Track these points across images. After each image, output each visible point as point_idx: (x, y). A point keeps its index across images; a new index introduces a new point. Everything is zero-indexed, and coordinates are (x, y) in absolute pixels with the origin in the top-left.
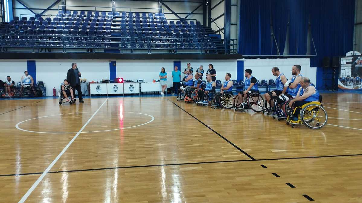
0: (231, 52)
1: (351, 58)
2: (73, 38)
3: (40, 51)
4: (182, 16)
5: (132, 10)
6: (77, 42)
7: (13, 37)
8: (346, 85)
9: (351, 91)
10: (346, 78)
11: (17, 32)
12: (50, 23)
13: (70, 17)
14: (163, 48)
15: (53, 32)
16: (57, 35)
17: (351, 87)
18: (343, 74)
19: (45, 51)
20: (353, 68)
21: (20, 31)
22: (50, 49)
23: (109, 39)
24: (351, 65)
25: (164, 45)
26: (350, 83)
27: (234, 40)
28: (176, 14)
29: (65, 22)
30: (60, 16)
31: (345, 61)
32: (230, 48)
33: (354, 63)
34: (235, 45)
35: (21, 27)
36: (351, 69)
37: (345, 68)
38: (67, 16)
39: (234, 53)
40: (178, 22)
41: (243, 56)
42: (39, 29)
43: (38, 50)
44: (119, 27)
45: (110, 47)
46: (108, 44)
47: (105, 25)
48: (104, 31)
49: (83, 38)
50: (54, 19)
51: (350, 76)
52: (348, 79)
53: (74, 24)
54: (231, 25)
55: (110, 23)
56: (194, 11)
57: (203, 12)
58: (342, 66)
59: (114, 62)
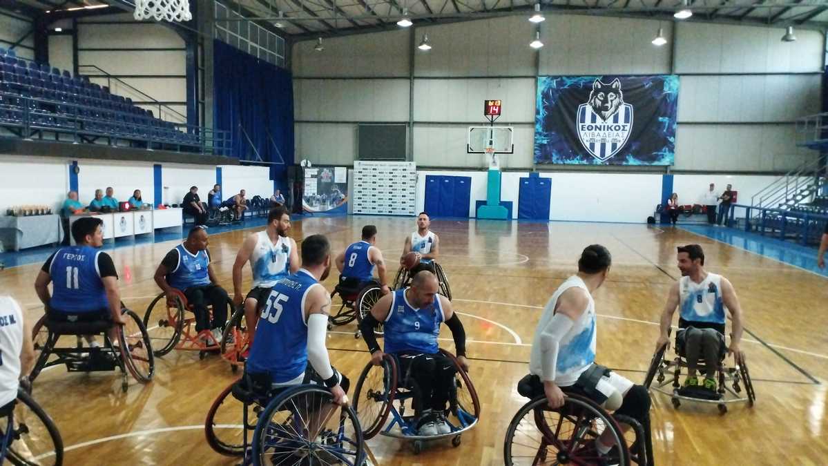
8: (311, 205)
9: (317, 214)
17: (317, 208)
18: (308, 190)
20: (319, 183)
24: (316, 179)
26: (316, 203)
33: (319, 177)
36: (316, 185)
37: (309, 182)
51: (316, 194)
52: (313, 197)
56: (22, 39)
57: (35, 45)
58: (306, 179)
59: (75, 163)
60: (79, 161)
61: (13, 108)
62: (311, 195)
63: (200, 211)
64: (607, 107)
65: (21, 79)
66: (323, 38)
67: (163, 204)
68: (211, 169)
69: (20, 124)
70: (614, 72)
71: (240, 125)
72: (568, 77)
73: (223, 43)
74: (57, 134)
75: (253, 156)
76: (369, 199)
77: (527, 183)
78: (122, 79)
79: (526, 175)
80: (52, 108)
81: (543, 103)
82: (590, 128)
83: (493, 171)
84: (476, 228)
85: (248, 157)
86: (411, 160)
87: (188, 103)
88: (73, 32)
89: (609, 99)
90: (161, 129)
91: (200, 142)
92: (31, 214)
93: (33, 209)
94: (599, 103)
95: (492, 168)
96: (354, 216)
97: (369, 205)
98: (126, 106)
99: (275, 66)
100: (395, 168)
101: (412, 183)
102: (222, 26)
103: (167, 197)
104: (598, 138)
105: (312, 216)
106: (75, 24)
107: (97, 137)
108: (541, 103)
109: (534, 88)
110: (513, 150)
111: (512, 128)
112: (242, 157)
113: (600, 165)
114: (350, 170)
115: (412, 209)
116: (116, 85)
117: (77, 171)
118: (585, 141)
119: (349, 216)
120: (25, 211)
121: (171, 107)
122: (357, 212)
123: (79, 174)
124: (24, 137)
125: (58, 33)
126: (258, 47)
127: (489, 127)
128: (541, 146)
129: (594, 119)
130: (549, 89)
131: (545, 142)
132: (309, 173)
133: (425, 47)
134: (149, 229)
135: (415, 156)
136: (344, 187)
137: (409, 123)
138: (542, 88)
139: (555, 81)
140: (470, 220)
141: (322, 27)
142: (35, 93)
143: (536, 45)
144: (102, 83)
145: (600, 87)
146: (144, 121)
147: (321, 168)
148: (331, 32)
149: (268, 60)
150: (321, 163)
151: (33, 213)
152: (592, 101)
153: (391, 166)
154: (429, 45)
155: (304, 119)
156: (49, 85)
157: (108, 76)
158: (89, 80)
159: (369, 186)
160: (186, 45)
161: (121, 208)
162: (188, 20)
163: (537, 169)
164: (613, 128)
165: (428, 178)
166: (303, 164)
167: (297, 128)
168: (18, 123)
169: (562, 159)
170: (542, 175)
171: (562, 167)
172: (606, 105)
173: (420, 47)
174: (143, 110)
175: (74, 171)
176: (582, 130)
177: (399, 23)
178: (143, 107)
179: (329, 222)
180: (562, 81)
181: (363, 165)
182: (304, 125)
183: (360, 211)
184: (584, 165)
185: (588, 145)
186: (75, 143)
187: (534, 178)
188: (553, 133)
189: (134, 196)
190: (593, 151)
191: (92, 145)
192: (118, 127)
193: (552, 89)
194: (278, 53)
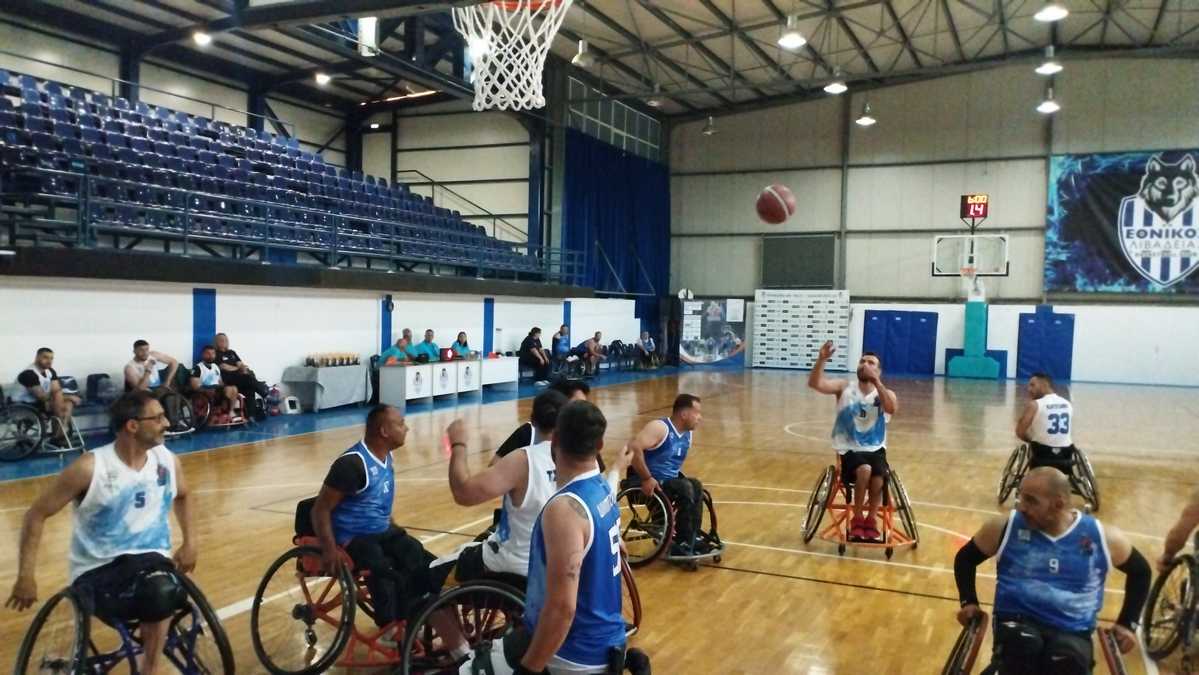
9: (700, 366)
17: (700, 357)
20: (704, 323)
26: (698, 351)
33: (704, 314)
37: (690, 321)
52: (695, 343)
56: (332, 140)
57: (348, 147)
58: (685, 317)
59: (389, 298)
60: (395, 295)
61: (319, 229)
62: (692, 339)
63: (542, 361)
64: (1172, 201)
65: (330, 192)
66: (714, 116)
67: (494, 352)
68: (559, 303)
69: (327, 249)
70: (1184, 145)
71: (596, 243)
72: (1104, 155)
73: (579, 131)
74: (369, 260)
75: (613, 286)
76: (777, 345)
77: (1031, 321)
78: (448, 187)
79: (1031, 309)
80: (364, 227)
81: (1060, 196)
82: (1142, 234)
83: (973, 304)
84: (946, 391)
85: (607, 286)
86: (842, 287)
87: (530, 216)
88: (392, 129)
89: (1176, 186)
90: (494, 252)
91: (544, 267)
92: (334, 365)
93: (337, 357)
94: (1157, 194)
95: (972, 298)
96: (754, 371)
97: (777, 354)
98: (453, 220)
99: (645, 160)
100: (818, 299)
101: (844, 322)
102: (578, 110)
103: (501, 342)
104: (1156, 250)
105: (693, 370)
106: (396, 117)
107: (416, 264)
108: (1055, 197)
109: (1044, 172)
110: (1008, 272)
111: (1006, 236)
112: (599, 287)
113: (1159, 293)
114: (749, 304)
115: (842, 361)
116: (441, 194)
117: (390, 307)
118: (1133, 256)
119: (746, 371)
120: (328, 360)
121: (507, 220)
122: (759, 365)
123: (393, 313)
124: (330, 265)
125: (375, 130)
126: (624, 134)
127: (968, 236)
128: (1057, 264)
129: (1148, 220)
130: (1069, 174)
131: (1063, 257)
132: (689, 307)
133: (866, 121)
134: (475, 386)
135: (849, 281)
136: (739, 328)
137: (839, 233)
138: (1057, 173)
139: (1080, 162)
140: (936, 379)
141: (715, 102)
142: (344, 209)
143: (1048, 107)
144: (424, 192)
145: (1158, 168)
146: (474, 242)
147: (707, 301)
148: (728, 107)
149: (637, 152)
150: (709, 293)
151: (338, 362)
152: (1146, 191)
153: (810, 296)
154: (873, 117)
155: (684, 231)
156: (362, 197)
157: (432, 183)
158: (408, 189)
159: (778, 326)
160: (531, 138)
161: (442, 357)
162: (539, 107)
163: (1049, 300)
164: (1182, 234)
165: (868, 314)
166: (681, 295)
167: (674, 245)
168: (324, 247)
169: (1092, 284)
170: (1058, 309)
171: (1094, 297)
172: (1171, 197)
173: (858, 122)
174: (474, 226)
175: (387, 307)
176: (1128, 237)
177: (827, 89)
178: (473, 222)
179: (717, 378)
180: (1092, 161)
181: (769, 295)
182: (684, 239)
183: (763, 363)
184: (1130, 293)
185: (1138, 261)
186: (390, 272)
187: (1045, 314)
188: (1077, 243)
189: (458, 341)
190: (1148, 270)
191: (409, 273)
192: (442, 249)
193: (1075, 174)
194: (652, 142)
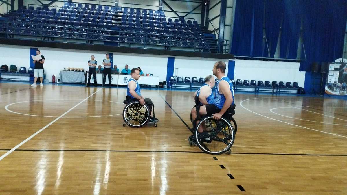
0: (224, 52)
1: (339, 65)
2: (75, 29)
3: (43, 39)
4: (181, 15)
5: (134, 6)
6: (77, 33)
7: (19, 25)
8: (333, 90)
9: (337, 97)
10: (333, 84)
11: (24, 20)
12: (54, 14)
13: (75, 10)
14: (158, 44)
15: (56, 23)
16: (60, 26)
17: (337, 93)
18: (330, 79)
19: (47, 40)
20: (341, 75)
21: (27, 20)
22: (53, 38)
23: (108, 32)
24: (338, 72)
25: (160, 41)
26: (336, 89)
27: (227, 40)
28: (175, 12)
29: (69, 13)
30: (65, 7)
31: (333, 67)
32: (223, 48)
33: (341, 70)
34: (227, 45)
35: (28, 16)
36: (338, 76)
37: (332, 74)
38: (71, 8)
39: (227, 53)
40: (176, 20)
41: (235, 56)
42: (44, 19)
43: (41, 38)
44: (120, 22)
45: (108, 40)
46: (107, 37)
47: (106, 19)
48: (105, 24)
49: (84, 30)
50: (60, 10)
51: (337, 83)
52: (334, 85)
53: (77, 16)
54: (226, 26)
55: (111, 17)
57: (201, 12)
59: (112, 54)
71: (264, 37)
123: (114, 59)
147: (344, 64)
166: (338, 61)
